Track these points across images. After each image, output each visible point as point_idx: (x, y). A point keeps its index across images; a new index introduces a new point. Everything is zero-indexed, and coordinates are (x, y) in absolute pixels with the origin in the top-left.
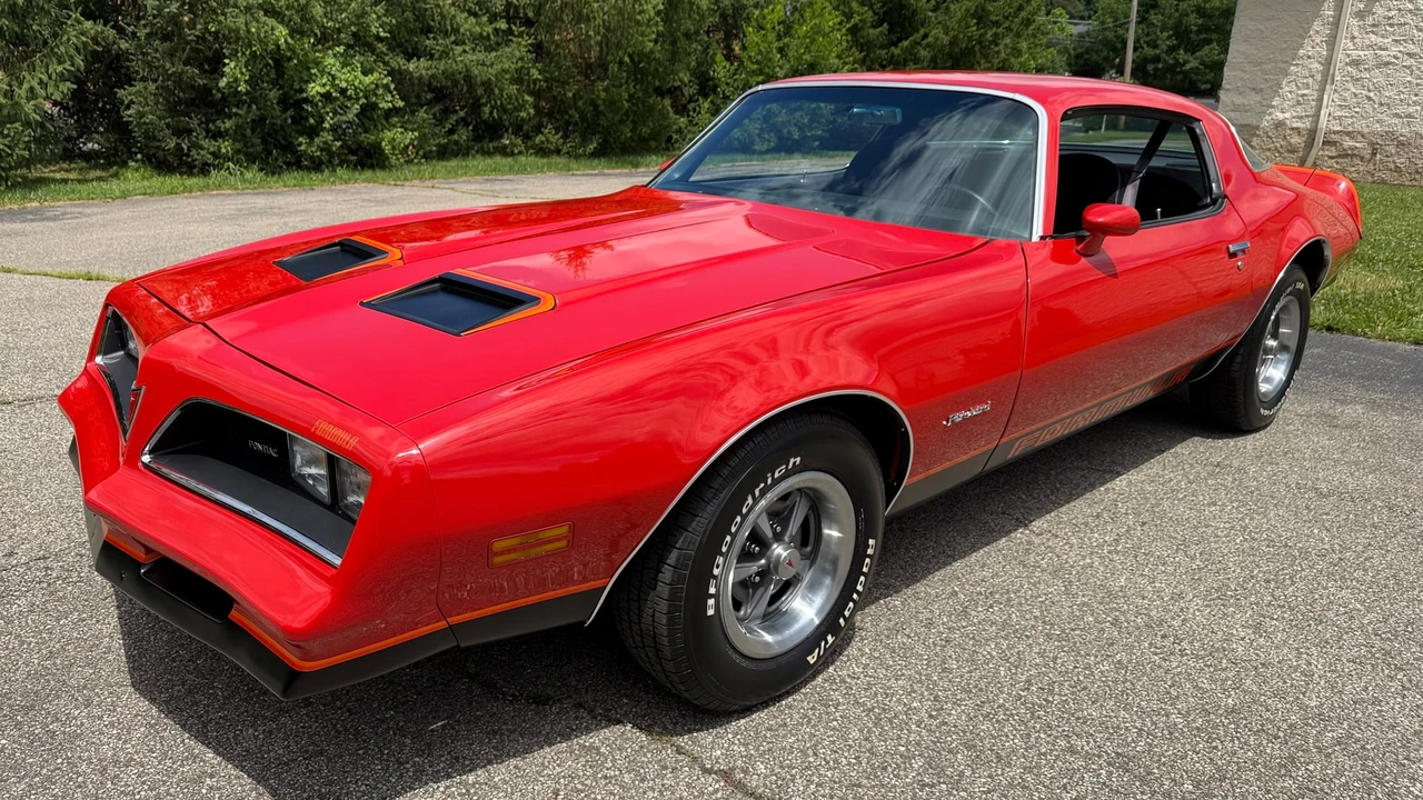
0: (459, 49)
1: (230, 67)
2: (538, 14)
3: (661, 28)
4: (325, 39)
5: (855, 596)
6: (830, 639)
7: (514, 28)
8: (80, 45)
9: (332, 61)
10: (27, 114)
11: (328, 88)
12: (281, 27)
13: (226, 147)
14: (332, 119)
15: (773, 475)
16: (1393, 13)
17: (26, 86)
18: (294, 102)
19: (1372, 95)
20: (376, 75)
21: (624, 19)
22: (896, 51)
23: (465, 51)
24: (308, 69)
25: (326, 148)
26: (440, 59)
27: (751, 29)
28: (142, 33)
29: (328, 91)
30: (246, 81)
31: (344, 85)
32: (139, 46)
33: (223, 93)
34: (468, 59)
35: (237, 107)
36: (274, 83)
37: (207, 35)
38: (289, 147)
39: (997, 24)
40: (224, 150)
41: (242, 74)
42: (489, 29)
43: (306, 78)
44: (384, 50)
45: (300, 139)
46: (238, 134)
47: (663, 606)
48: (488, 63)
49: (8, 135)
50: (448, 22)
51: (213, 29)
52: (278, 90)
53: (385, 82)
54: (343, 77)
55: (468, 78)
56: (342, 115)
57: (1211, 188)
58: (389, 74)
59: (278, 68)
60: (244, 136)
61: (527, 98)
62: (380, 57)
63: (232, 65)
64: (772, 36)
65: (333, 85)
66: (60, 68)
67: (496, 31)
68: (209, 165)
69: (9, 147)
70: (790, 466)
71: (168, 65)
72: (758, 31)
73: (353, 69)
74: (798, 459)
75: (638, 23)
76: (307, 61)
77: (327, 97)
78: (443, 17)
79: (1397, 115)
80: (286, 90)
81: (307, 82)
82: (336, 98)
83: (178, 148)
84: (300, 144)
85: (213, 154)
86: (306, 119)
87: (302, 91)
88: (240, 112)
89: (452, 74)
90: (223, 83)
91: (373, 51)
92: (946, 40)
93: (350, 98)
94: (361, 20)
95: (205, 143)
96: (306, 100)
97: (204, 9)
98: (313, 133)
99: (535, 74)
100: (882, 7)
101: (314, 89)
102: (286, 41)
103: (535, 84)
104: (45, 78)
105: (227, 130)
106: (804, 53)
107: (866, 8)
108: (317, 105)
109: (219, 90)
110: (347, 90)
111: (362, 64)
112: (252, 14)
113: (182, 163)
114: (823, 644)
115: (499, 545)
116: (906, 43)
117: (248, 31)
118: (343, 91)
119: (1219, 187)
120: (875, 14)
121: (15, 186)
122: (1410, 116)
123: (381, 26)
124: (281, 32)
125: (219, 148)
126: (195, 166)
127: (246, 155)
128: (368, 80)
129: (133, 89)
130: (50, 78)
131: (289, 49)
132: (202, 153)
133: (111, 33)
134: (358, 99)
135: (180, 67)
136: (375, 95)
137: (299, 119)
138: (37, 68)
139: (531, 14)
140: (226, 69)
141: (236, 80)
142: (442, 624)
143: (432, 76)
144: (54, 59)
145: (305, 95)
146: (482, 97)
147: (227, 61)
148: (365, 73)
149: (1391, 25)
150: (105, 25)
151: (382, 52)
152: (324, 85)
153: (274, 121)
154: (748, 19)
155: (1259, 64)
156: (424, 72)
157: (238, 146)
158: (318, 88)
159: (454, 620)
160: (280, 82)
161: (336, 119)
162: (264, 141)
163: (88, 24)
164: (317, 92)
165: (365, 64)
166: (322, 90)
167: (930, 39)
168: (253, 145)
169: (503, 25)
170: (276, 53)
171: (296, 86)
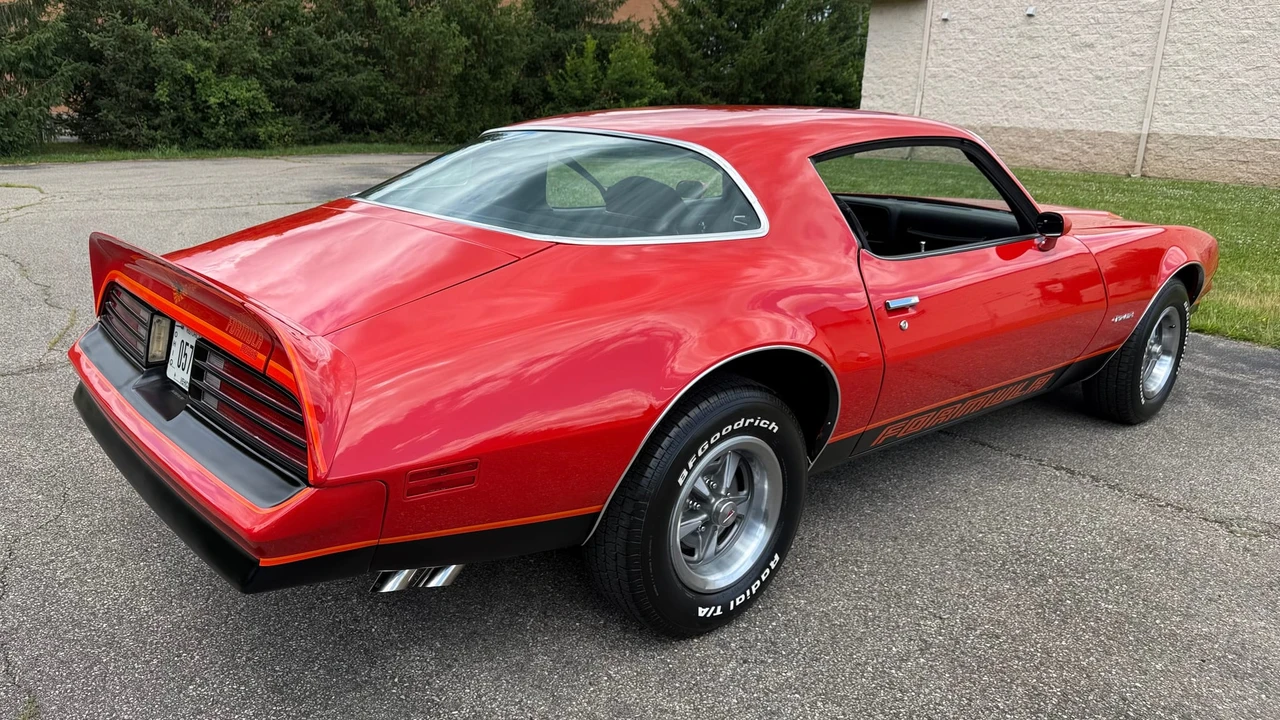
1: (159, 88)
4: (222, 70)
7: (369, 60)
9: (226, 84)
10: (36, 116)
11: (222, 100)
12: (189, 64)
13: (158, 135)
14: (225, 118)
16: (952, 41)
18: (202, 108)
19: (943, 98)
20: (254, 92)
23: (335, 76)
24: (210, 88)
25: (222, 137)
26: (317, 80)
28: (110, 68)
29: (223, 102)
30: (167, 96)
31: (233, 97)
32: (109, 76)
33: (155, 103)
34: (339, 79)
35: (164, 111)
36: (189, 97)
38: (199, 134)
40: (156, 137)
41: (165, 92)
43: (208, 94)
44: (267, 76)
46: (164, 127)
52: (191, 101)
53: (261, 96)
54: (233, 93)
56: (231, 116)
58: (265, 91)
59: (191, 88)
60: (169, 128)
61: (379, 105)
62: (264, 82)
65: (226, 98)
67: (358, 62)
68: (148, 145)
73: (241, 88)
76: (210, 84)
77: (221, 105)
78: (314, 55)
79: (957, 113)
80: (197, 101)
81: (209, 96)
82: (228, 106)
83: (130, 135)
84: (206, 134)
85: (150, 139)
86: (209, 118)
87: (206, 101)
88: (165, 114)
91: (258, 76)
93: (238, 106)
95: (146, 133)
96: (209, 107)
98: (214, 126)
101: (214, 100)
102: (193, 72)
104: (48, 95)
105: (158, 125)
108: (215, 110)
109: (153, 101)
110: (236, 101)
111: (249, 85)
113: (133, 144)
118: (233, 102)
121: (25, 154)
122: (964, 113)
124: (189, 66)
125: (154, 136)
126: (139, 146)
127: (170, 140)
130: (51, 95)
131: (197, 77)
132: (143, 138)
134: (243, 106)
136: (254, 104)
137: (205, 119)
138: (44, 90)
140: (156, 89)
141: (162, 95)
144: (54, 85)
145: (208, 104)
147: (156, 84)
148: (248, 91)
149: (952, 50)
150: (89, 64)
151: (265, 78)
152: (220, 98)
153: (190, 120)
155: (881, 78)
157: (165, 134)
158: (216, 100)
160: (194, 96)
161: (227, 119)
162: (182, 131)
163: (78, 64)
164: (215, 102)
165: (252, 85)
166: (218, 101)
168: (174, 134)
169: (361, 58)
170: (189, 80)
171: (203, 99)
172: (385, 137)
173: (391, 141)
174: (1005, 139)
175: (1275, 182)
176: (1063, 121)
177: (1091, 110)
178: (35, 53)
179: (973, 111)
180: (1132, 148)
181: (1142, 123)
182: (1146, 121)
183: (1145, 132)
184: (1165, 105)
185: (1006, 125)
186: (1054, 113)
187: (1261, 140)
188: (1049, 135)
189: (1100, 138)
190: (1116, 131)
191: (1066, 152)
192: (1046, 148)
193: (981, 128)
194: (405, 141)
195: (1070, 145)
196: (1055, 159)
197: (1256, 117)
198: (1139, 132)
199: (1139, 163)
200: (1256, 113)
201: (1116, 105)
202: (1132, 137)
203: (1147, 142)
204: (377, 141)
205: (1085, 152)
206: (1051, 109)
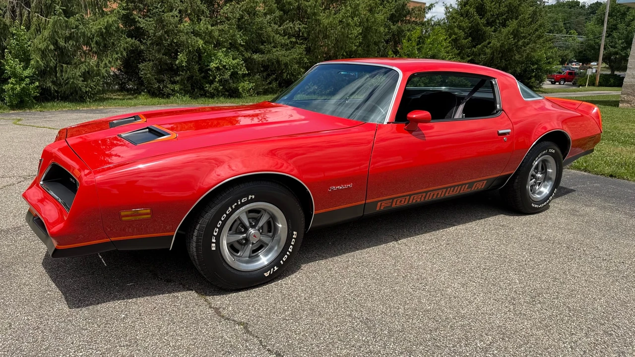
0: (275, 49)
1: (180, 56)
2: (309, 35)
3: (361, 40)
4: (218, 45)
5: (288, 253)
6: (276, 268)
7: (298, 41)
8: (126, 48)
9: (220, 54)
10: (103, 74)
11: (218, 65)
12: (200, 40)
13: (177, 87)
14: (219, 77)
15: (241, 201)
17: (104, 63)
18: (204, 70)
20: (238, 60)
21: (344, 37)
22: (475, 50)
23: (277, 51)
24: (211, 57)
25: (216, 89)
26: (267, 54)
27: (405, 41)
28: (149, 42)
29: (218, 66)
30: (186, 62)
31: (225, 64)
32: (148, 48)
33: (177, 66)
34: (278, 53)
35: (182, 72)
36: (197, 62)
37: (173, 43)
38: (202, 88)
39: (524, 37)
40: (176, 89)
41: (184, 59)
42: (288, 41)
43: (210, 61)
44: (243, 50)
45: (207, 85)
46: (182, 82)
47: (194, 245)
48: (286, 55)
49: (95, 81)
50: (271, 39)
51: (175, 41)
52: (199, 65)
53: (241, 63)
54: (225, 60)
55: (278, 62)
56: (223, 76)
57: (497, 107)
58: (243, 60)
59: (199, 57)
60: (184, 83)
61: (302, 70)
62: (241, 53)
63: (181, 55)
64: (414, 44)
65: (220, 64)
66: (116, 56)
67: (291, 42)
68: (170, 94)
69: (95, 86)
70: (249, 198)
71: (157, 55)
72: (408, 41)
73: (229, 58)
74: (253, 197)
75: (350, 38)
76: (211, 54)
77: (218, 68)
78: (269, 37)
80: (202, 65)
81: (210, 62)
82: (221, 69)
83: (159, 87)
84: (206, 87)
85: (172, 90)
86: (209, 77)
87: (208, 66)
88: (183, 74)
89: (271, 60)
90: (177, 62)
91: (238, 50)
92: (499, 45)
93: (227, 69)
94: (234, 38)
95: (169, 86)
96: (209, 70)
97: (172, 33)
98: (211, 82)
99: (306, 60)
100: (468, 31)
101: (213, 65)
102: (202, 46)
103: (306, 64)
104: (111, 60)
105: (178, 81)
106: (429, 51)
107: (461, 31)
108: (213, 72)
109: (176, 65)
110: (226, 66)
111: (233, 55)
112: (188, 35)
113: (160, 93)
114: (272, 270)
115: (123, 213)
116: (480, 46)
117: (187, 42)
118: (224, 67)
119: (500, 106)
120: (465, 33)
121: (96, 100)
123: (242, 40)
124: (201, 42)
125: (174, 88)
126: (165, 95)
127: (185, 90)
128: (235, 61)
129: (144, 64)
130: (113, 60)
131: (204, 49)
132: (168, 89)
133: (137, 43)
134: (230, 69)
135: (161, 56)
136: (237, 68)
137: (206, 77)
138: (109, 56)
139: (305, 35)
140: (179, 57)
141: (182, 61)
142: (108, 240)
143: (262, 61)
144: (115, 53)
145: (209, 67)
146: (284, 69)
147: (179, 54)
148: (233, 59)
150: (135, 40)
151: (242, 51)
152: (217, 64)
153: (197, 78)
154: (405, 36)
156: (260, 59)
157: (182, 87)
158: (214, 65)
159: (113, 239)
160: (200, 62)
161: (221, 78)
162: (192, 85)
163: (129, 39)
164: (214, 66)
165: (235, 55)
166: (216, 66)
167: (491, 44)
168: (188, 87)
169: (294, 40)
170: (199, 51)
171: (206, 64)
178: (104, 31)
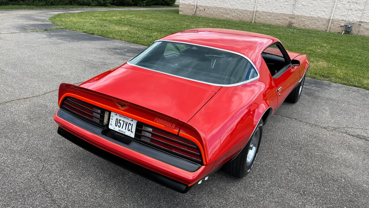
79: (207, 2)
122: (209, 3)
172: (25, 3)
173: (28, 4)
174: (220, 11)
175: (285, 25)
176: (235, 6)
177: (242, 4)
179: (211, 2)
180: (252, 15)
181: (254, 8)
182: (256, 7)
183: (255, 10)
184: (260, 3)
185: (220, 7)
186: (233, 4)
187: (282, 14)
188: (231, 10)
189: (244, 11)
190: (248, 10)
191: (236, 15)
192: (231, 14)
193: (214, 7)
194: (33, 5)
195: (237, 13)
196: (233, 17)
197: (281, 8)
198: (253, 10)
199: (254, 19)
200: (281, 7)
201: (248, 2)
202: (252, 12)
203: (256, 13)
204: (22, 5)
205: (240, 15)
206: (232, 3)
